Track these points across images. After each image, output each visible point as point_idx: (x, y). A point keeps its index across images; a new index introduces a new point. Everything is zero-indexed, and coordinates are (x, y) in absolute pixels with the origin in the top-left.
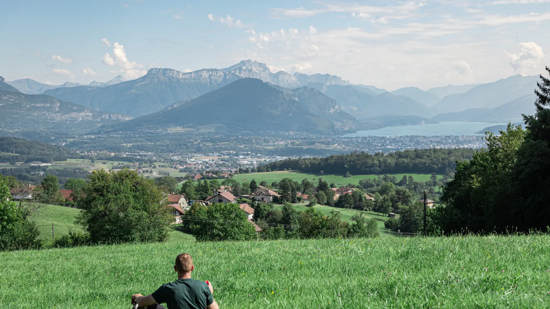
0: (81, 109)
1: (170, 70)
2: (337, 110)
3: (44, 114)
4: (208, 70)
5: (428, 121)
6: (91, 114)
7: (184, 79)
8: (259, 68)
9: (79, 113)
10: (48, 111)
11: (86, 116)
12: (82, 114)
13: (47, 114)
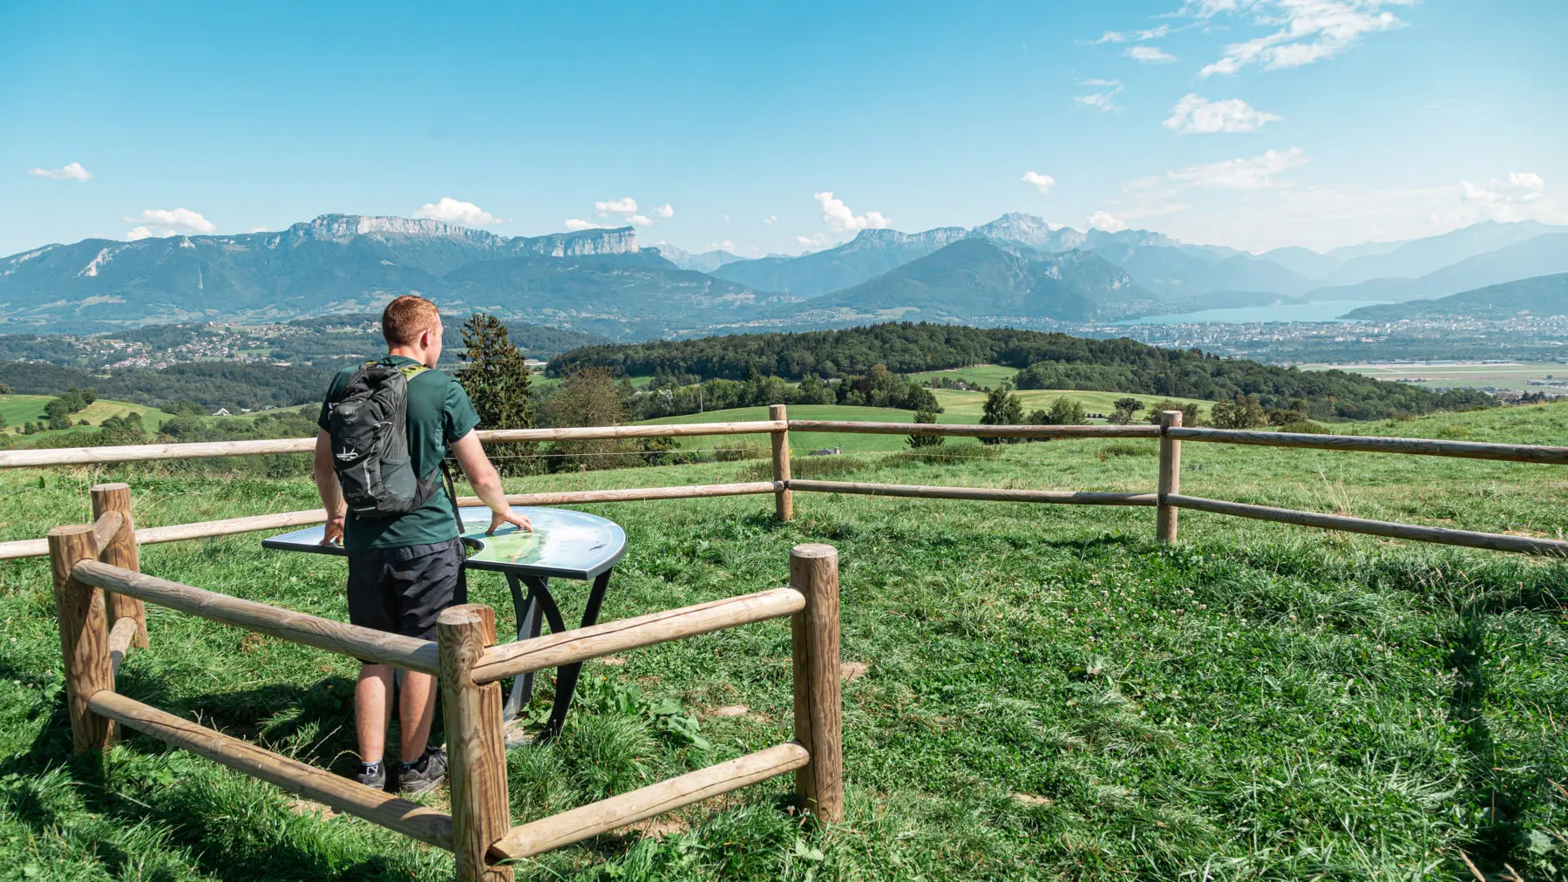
0: (740, 288)
1: (889, 231)
2: (1126, 284)
3: (688, 297)
4: (945, 230)
5: (1287, 300)
6: (752, 296)
7: (910, 244)
8: (1031, 225)
9: (737, 294)
10: (694, 293)
11: (747, 299)
12: (741, 296)
13: (693, 296)
